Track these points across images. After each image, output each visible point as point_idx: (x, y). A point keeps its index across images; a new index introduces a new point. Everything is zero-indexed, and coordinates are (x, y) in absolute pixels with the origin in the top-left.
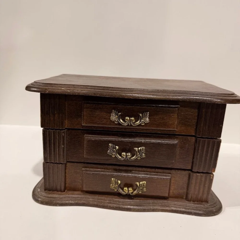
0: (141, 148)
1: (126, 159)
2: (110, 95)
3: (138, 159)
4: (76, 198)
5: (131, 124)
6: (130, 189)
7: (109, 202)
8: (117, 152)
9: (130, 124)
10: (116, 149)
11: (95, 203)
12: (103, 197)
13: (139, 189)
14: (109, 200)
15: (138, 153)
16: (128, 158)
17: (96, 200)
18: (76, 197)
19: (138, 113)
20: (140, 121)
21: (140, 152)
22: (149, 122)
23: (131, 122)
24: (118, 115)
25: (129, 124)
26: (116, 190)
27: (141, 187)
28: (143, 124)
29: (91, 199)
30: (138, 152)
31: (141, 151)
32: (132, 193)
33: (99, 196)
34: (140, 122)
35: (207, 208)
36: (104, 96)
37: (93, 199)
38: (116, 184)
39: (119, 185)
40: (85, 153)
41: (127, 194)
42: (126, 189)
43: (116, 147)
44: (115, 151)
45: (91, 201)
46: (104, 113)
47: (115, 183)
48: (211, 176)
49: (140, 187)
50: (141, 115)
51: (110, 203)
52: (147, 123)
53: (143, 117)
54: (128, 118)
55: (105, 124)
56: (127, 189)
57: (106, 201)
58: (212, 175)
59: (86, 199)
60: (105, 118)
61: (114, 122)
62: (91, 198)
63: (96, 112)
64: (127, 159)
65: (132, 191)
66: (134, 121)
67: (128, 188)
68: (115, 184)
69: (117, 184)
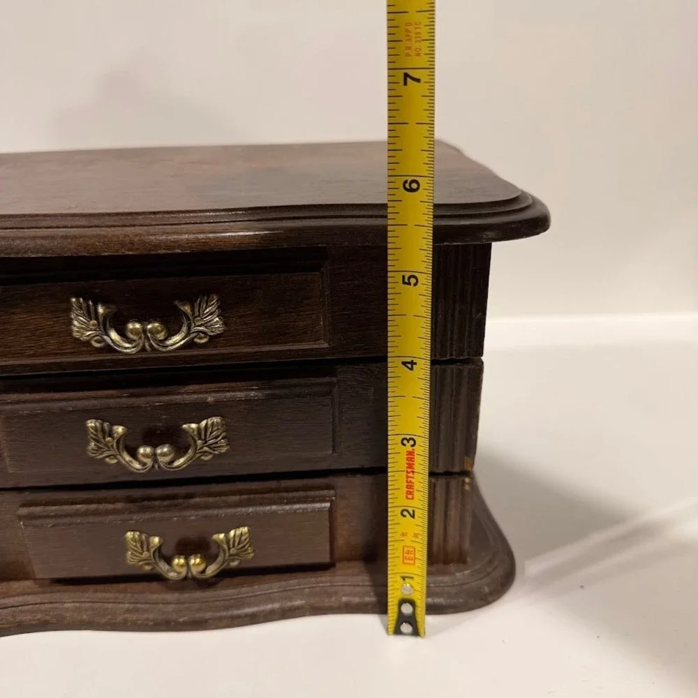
0: (209, 422)
1: (156, 466)
2: (43, 249)
3: (203, 460)
4: (17, 606)
5: (151, 346)
6: (195, 560)
7: (132, 606)
8: (121, 447)
9: (148, 347)
10: (113, 438)
11: (85, 617)
12: (110, 592)
13: (227, 555)
14: (132, 601)
15: (199, 442)
16: (162, 465)
17: (87, 605)
18: (16, 604)
19: (177, 302)
20: (189, 329)
21: (205, 435)
22: (225, 331)
23: (149, 340)
24: (97, 319)
25: (144, 346)
26: (148, 568)
27: (234, 546)
28: (201, 338)
29: (69, 605)
30: (197, 439)
31: (208, 434)
32: (203, 572)
33: (96, 591)
34: (188, 334)
35: (464, 584)
36: (19, 256)
37: (78, 604)
38: (145, 548)
39: (154, 554)
40: (7, 461)
41: (186, 578)
42: (179, 561)
43: (115, 427)
44: (112, 446)
45: (67, 610)
46: (46, 315)
47: (139, 545)
48: (464, 481)
49: (229, 549)
50: (187, 309)
51: (137, 610)
52: (218, 336)
53: (197, 314)
54: (138, 326)
55: (56, 354)
56: (182, 561)
57: (121, 605)
58: (469, 477)
59: (53, 605)
60: (51, 334)
61: (88, 343)
62: (69, 601)
63: (14, 313)
64: (159, 467)
65: (202, 567)
66: (161, 336)
67: (187, 559)
68: (140, 551)
69: (148, 550)
